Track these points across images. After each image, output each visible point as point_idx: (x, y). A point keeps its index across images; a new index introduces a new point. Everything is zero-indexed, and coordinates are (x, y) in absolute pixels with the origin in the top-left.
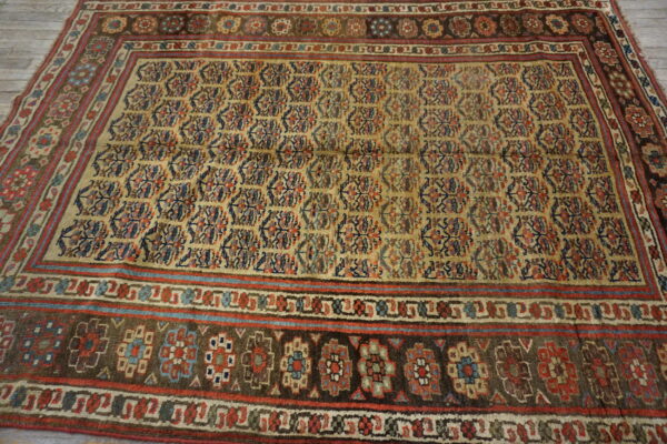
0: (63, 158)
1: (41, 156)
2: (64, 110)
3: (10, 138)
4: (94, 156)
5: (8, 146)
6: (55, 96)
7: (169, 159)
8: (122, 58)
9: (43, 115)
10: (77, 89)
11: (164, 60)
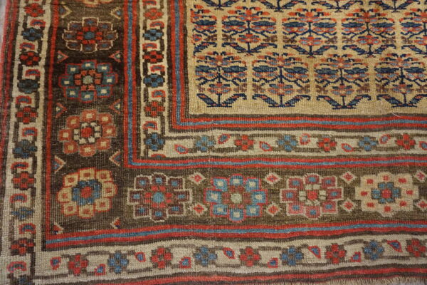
0: (411, 152)
1: (416, 183)
2: (323, 193)
3: (388, 250)
4: (400, 110)
5: (403, 244)
6: (295, 222)
7: (389, 14)
8: (189, 144)
9: (338, 222)
10: (272, 193)
11: (191, 71)
